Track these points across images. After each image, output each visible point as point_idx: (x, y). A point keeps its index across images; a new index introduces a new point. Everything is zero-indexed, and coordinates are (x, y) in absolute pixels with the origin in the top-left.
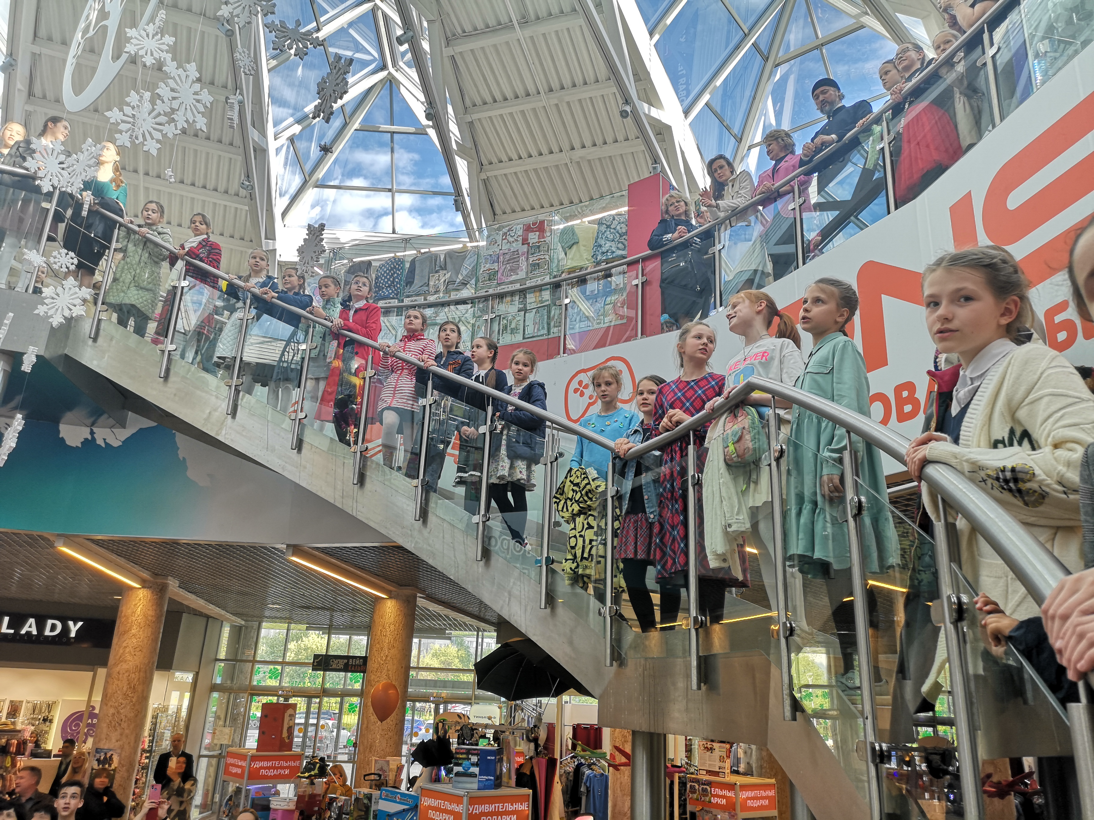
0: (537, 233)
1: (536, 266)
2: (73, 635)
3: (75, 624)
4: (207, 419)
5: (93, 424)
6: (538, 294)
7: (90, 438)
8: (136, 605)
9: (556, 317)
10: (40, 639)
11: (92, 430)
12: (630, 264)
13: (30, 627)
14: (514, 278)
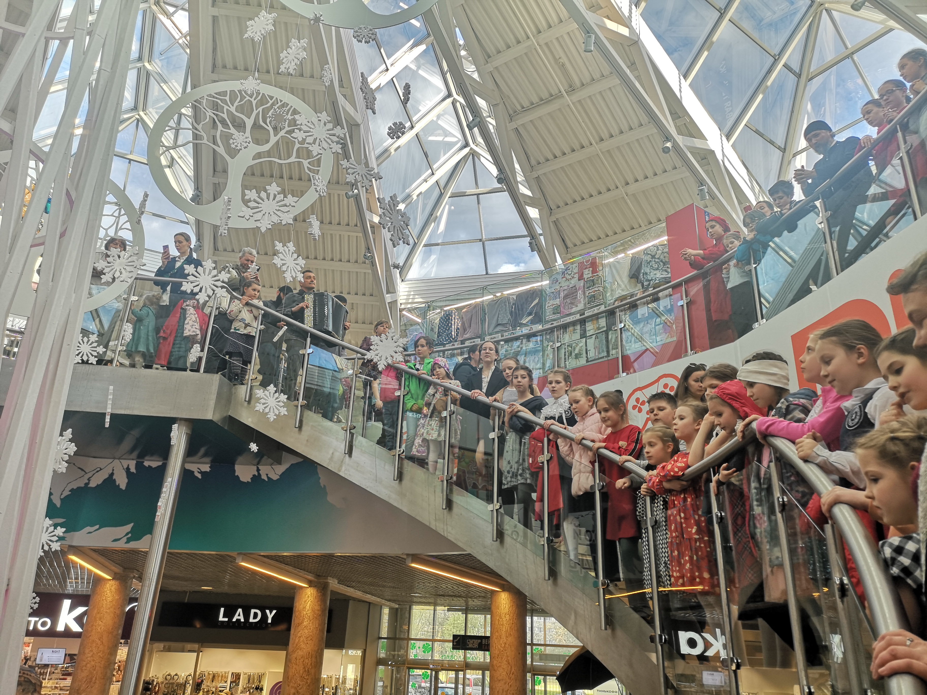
0: (591, 269)
1: (592, 298)
2: (270, 621)
3: (271, 613)
4: (331, 459)
5: (258, 463)
6: (595, 322)
7: (256, 474)
8: (305, 601)
9: (613, 341)
10: (246, 625)
11: (258, 468)
12: (674, 287)
13: (239, 616)
14: (574, 310)
